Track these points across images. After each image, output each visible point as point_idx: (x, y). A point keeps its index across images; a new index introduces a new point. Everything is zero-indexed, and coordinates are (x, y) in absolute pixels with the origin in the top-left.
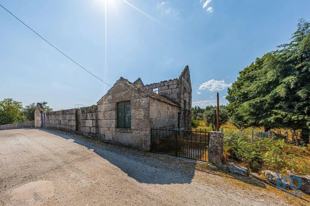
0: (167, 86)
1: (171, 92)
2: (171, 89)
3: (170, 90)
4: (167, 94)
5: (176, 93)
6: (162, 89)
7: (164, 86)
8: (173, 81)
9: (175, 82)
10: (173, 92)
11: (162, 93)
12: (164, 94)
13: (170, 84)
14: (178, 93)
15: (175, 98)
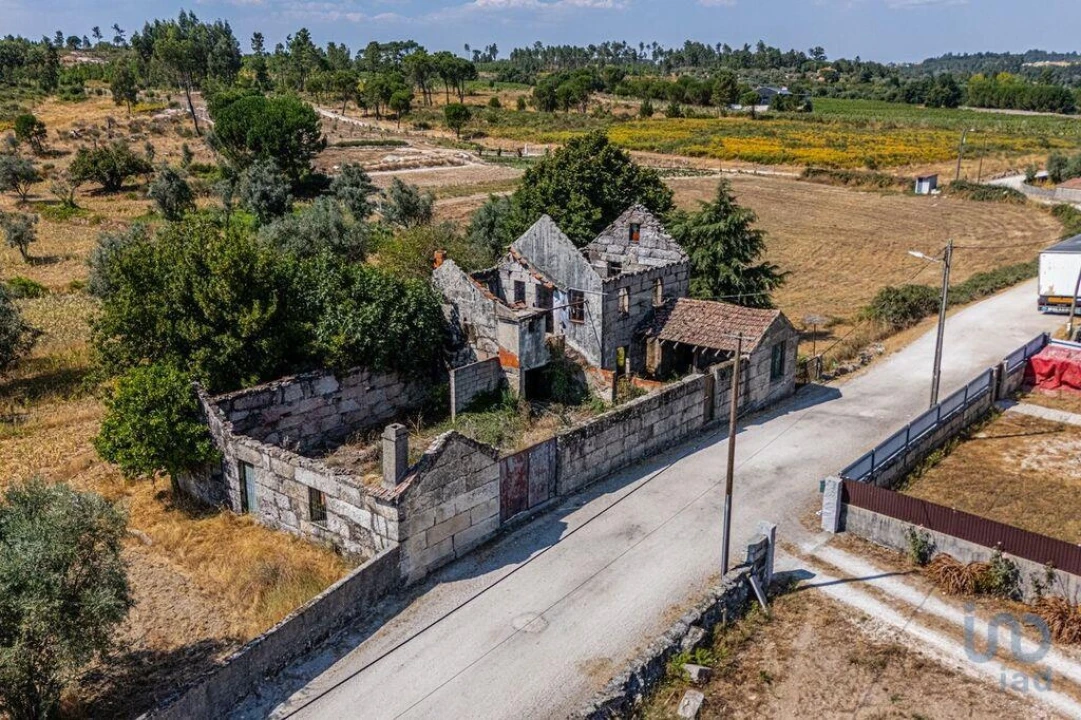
4: (674, 291)
6: (668, 281)
12: (670, 293)
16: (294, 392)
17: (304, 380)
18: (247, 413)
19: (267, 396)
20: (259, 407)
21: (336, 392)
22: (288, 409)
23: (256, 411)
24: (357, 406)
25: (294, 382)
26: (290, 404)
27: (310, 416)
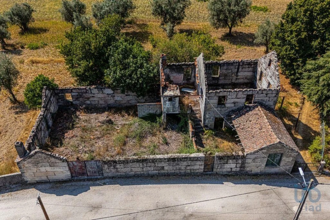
0: (266, 94)
1: (268, 100)
2: (269, 97)
3: (267, 98)
4: (264, 101)
5: (273, 100)
6: (259, 96)
7: (262, 93)
8: (273, 91)
9: (274, 92)
10: (270, 100)
11: (258, 100)
12: (260, 101)
13: (269, 93)
14: (274, 101)
15: (271, 105)
16: (95, 91)
17: (99, 88)
18: (77, 94)
19: (85, 91)
20: (82, 93)
21: (112, 94)
22: (93, 95)
23: (81, 94)
24: (121, 99)
25: (95, 88)
26: (94, 94)
27: (102, 99)
